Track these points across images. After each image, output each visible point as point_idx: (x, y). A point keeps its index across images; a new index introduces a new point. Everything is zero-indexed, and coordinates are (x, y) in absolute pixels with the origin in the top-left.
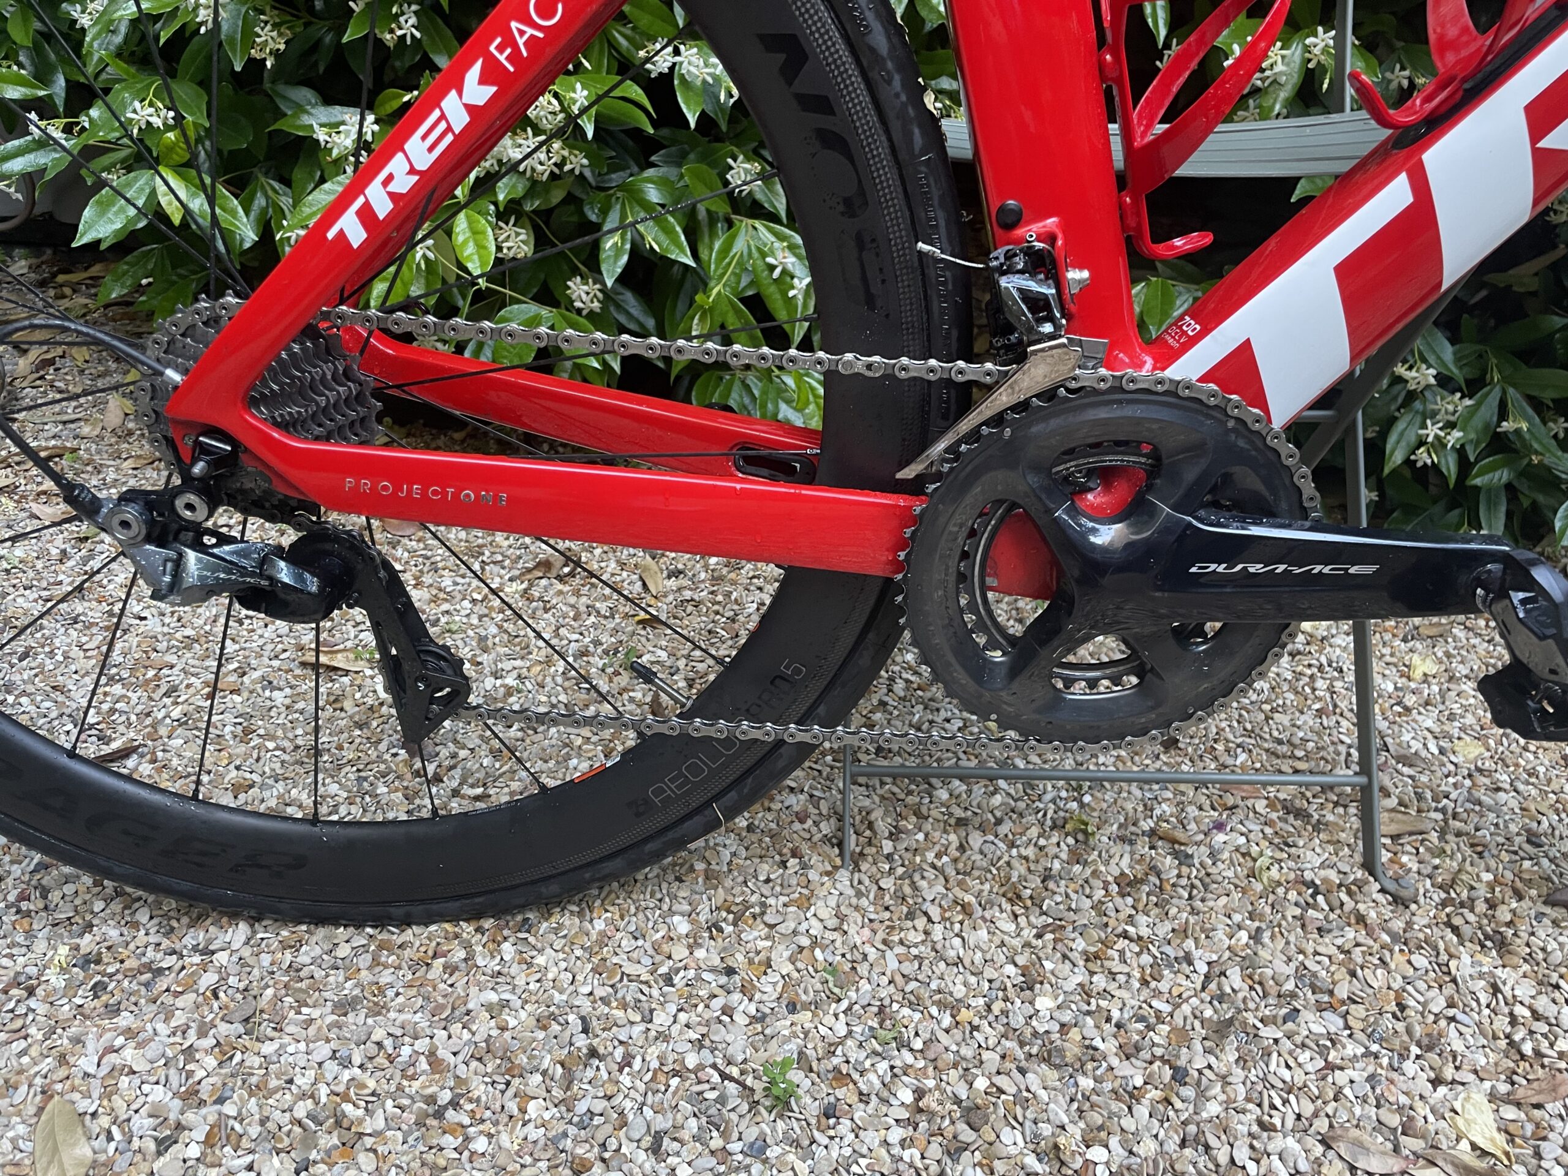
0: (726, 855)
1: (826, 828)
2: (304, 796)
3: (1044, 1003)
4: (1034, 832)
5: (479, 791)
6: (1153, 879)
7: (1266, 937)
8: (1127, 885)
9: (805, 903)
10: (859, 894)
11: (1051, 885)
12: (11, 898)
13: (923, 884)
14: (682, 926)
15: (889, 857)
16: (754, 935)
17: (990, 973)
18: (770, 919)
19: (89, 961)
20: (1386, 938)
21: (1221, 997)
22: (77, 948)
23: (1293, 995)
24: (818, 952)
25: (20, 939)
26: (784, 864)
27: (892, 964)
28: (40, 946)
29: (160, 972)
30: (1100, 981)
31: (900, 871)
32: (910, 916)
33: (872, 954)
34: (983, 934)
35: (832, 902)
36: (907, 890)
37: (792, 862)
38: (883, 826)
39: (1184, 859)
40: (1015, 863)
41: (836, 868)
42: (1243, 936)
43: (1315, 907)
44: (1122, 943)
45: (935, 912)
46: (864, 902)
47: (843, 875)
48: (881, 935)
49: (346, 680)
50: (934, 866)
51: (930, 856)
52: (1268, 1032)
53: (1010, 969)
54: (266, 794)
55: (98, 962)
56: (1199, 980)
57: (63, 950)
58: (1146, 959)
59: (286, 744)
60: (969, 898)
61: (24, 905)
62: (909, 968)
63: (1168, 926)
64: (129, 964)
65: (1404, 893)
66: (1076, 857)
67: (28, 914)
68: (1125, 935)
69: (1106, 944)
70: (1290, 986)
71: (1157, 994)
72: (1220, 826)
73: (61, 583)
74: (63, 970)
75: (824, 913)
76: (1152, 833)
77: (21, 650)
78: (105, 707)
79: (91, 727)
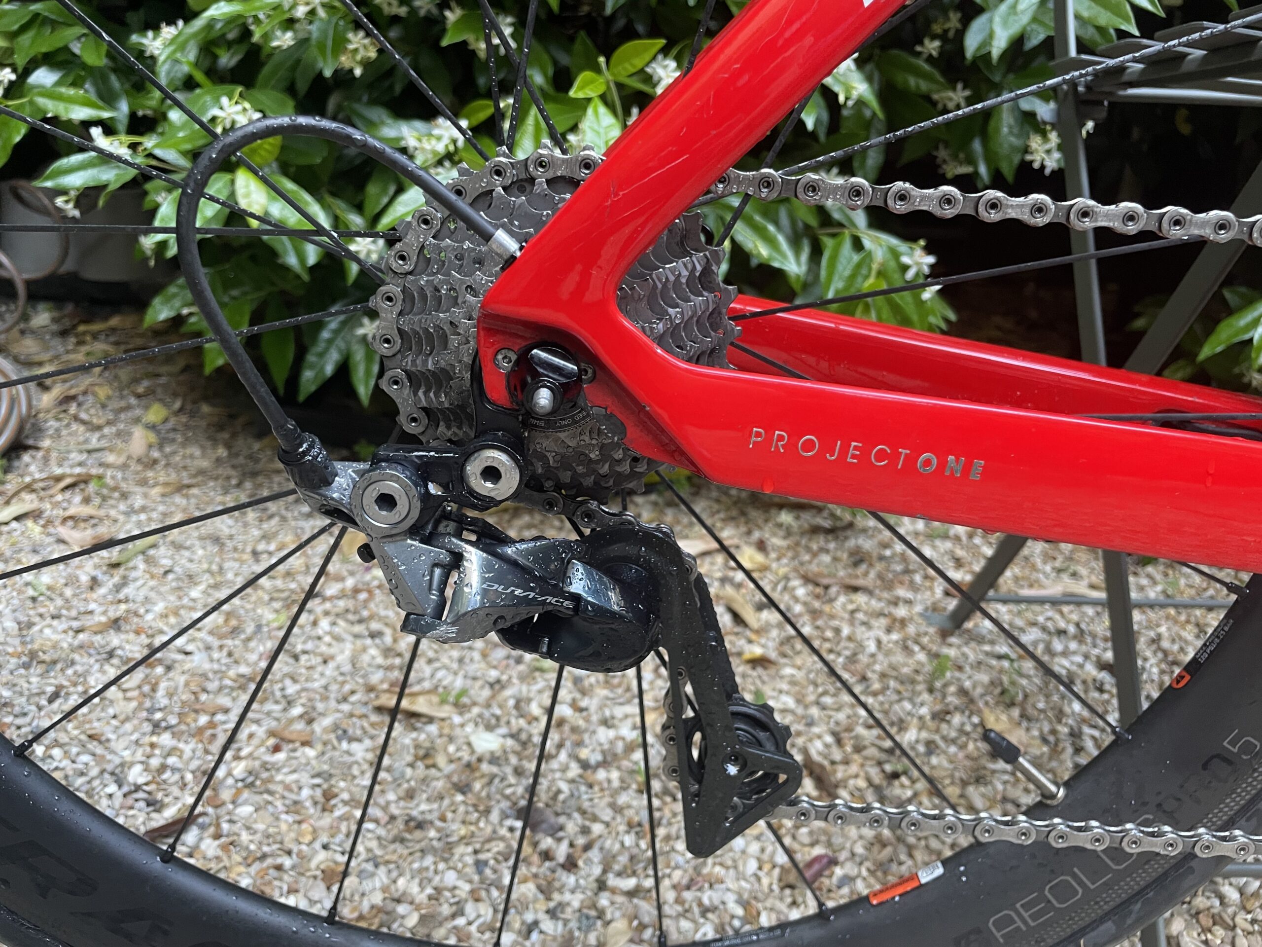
77: (50, 689)
78: (155, 762)
79: (138, 788)
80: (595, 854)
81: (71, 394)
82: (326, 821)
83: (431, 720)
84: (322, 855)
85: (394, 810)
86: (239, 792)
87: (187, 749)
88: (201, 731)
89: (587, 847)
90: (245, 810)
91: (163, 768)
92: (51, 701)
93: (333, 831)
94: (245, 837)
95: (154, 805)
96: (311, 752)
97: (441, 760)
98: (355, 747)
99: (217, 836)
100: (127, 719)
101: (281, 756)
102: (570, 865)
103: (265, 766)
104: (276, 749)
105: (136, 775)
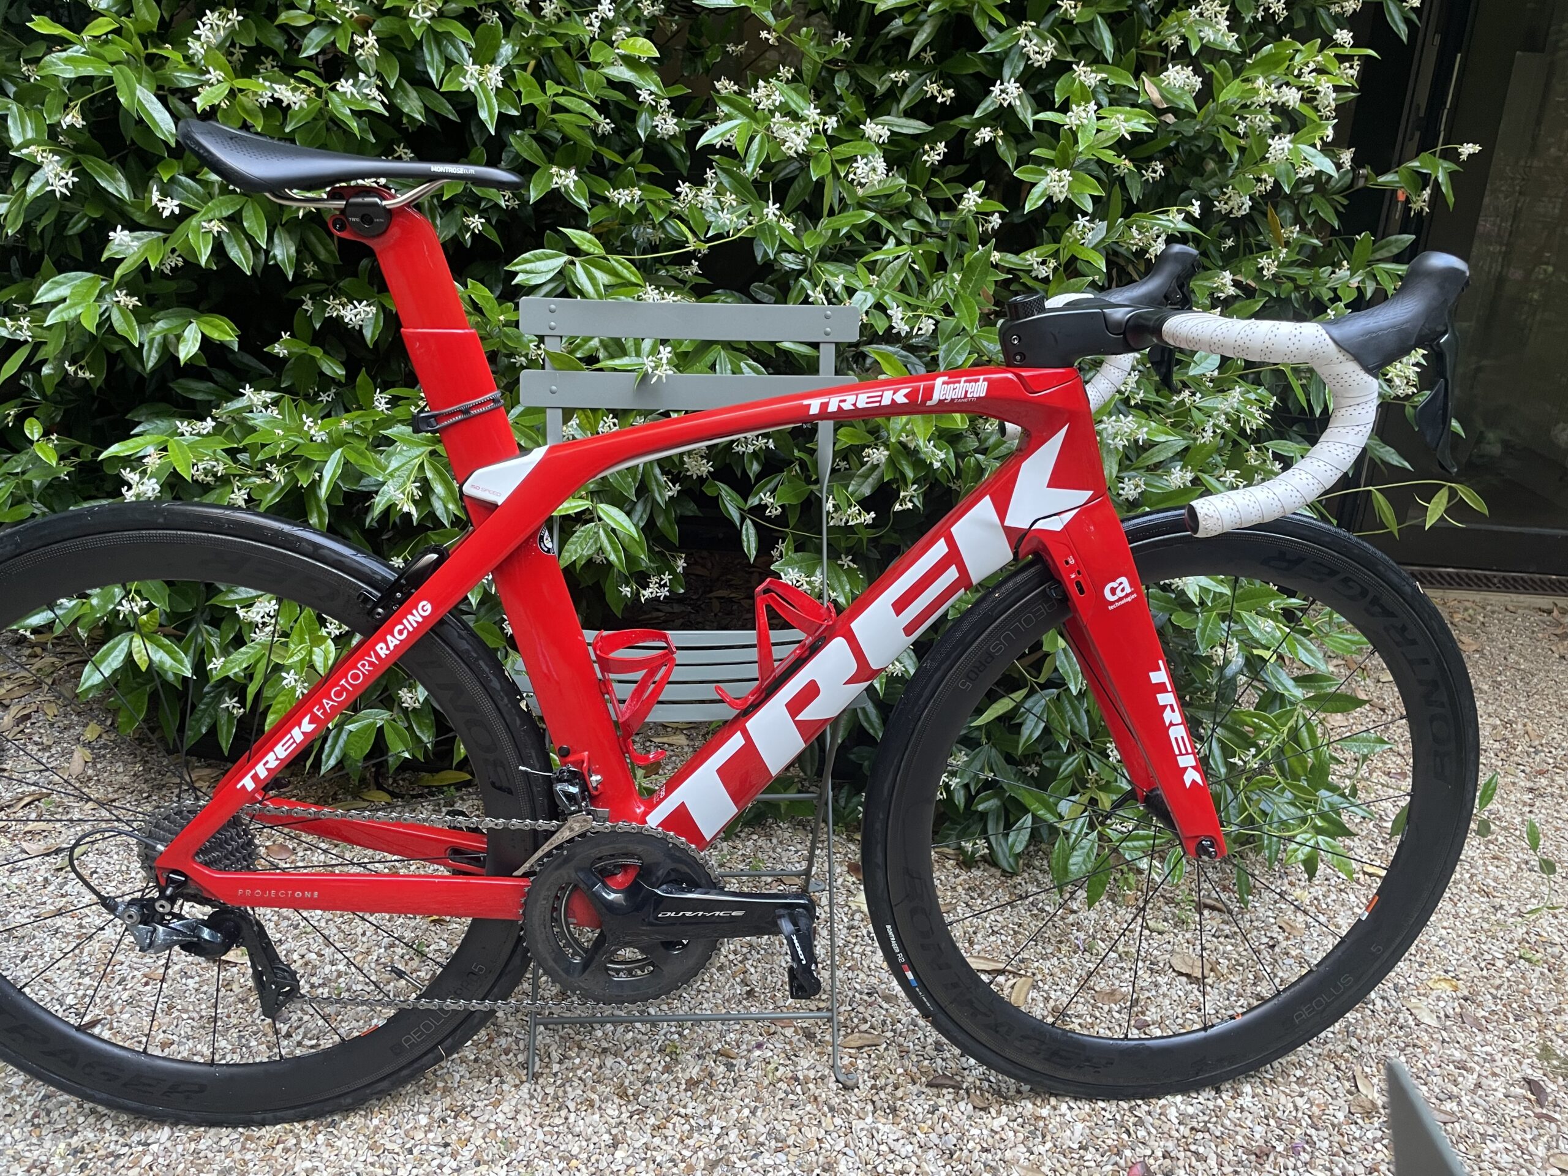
0: (457, 1077)
1: (521, 1058)
2: (205, 1049)
3: (619, 1154)
4: (645, 1054)
5: (314, 1042)
6: (708, 1081)
7: (759, 1113)
8: (692, 1084)
9: (497, 1104)
10: (532, 1097)
11: (648, 1087)
12: (28, 1117)
13: (569, 1089)
14: (423, 1120)
15: (555, 1074)
16: (464, 1124)
17: (595, 1139)
18: (474, 1114)
19: (76, 1152)
20: (826, 1109)
21: (721, 1148)
22: (69, 1145)
23: (762, 1144)
24: (499, 1132)
25: (34, 1141)
26: (490, 1082)
27: (540, 1136)
28: (47, 1144)
29: (118, 1156)
30: (657, 1141)
31: (559, 1082)
32: (559, 1109)
33: (529, 1130)
34: (597, 1117)
35: (513, 1103)
36: (560, 1093)
37: (496, 1080)
38: (555, 1056)
39: (730, 1067)
40: (629, 1075)
41: (522, 1082)
42: (746, 1112)
43: (793, 1092)
44: (676, 1119)
45: (572, 1106)
46: (534, 1102)
47: (526, 1086)
48: (538, 1121)
49: (235, 970)
50: (580, 1079)
51: (580, 1073)
52: (739, 1164)
53: (606, 1137)
54: (182, 1048)
55: (82, 1152)
56: (713, 1138)
57: (62, 1145)
58: (687, 1127)
59: (195, 1015)
60: (595, 1097)
61: (36, 1121)
62: (548, 1139)
63: (703, 1107)
64: (102, 1152)
65: (850, 1083)
66: (667, 1069)
67: (38, 1126)
68: (678, 1115)
69: (668, 1119)
70: (761, 1139)
71: (687, 1147)
72: (759, 1046)
73: (44, 903)
74: (62, 1157)
75: (506, 1109)
76: (718, 1053)
77: (22, 954)
78: (80, 993)
79: (71, 1007)
80: (301, 1031)
81: (26, 712)
82: (167, 1019)
83: (236, 964)
84: (162, 1035)
85: (203, 1013)
86: (124, 1007)
90: (126, 1016)
92: (22, 961)
93: (170, 1024)
94: (125, 1029)
95: (79, 1015)
97: (235, 987)
98: (190, 981)
99: (111, 1029)
100: (66, 970)
101: (149, 988)
102: (288, 1035)
103: (140, 993)
104: (147, 984)
105: (70, 1000)
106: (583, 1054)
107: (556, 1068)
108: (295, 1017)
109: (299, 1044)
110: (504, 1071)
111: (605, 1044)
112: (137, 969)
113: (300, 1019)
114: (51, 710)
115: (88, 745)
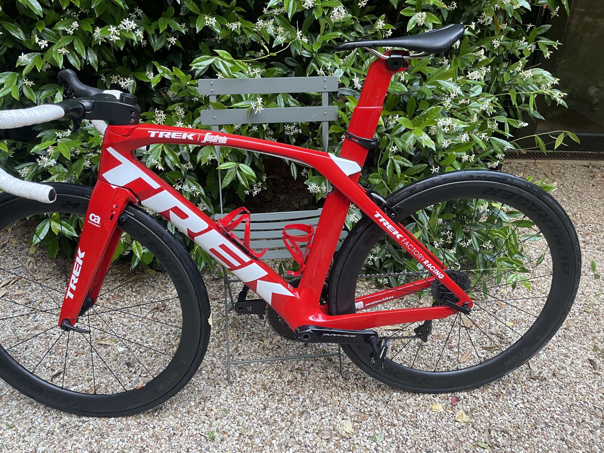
0: (202, 385)
1: (225, 376)
2: (104, 381)
3: (267, 412)
4: (271, 372)
5: (145, 375)
6: (295, 380)
7: (316, 392)
8: (290, 382)
9: (219, 396)
10: (232, 392)
11: (273, 384)
12: (42, 413)
13: (245, 388)
14: (193, 404)
15: (239, 382)
16: (208, 404)
17: (257, 407)
18: (211, 400)
19: (63, 426)
20: (340, 389)
21: (304, 406)
22: (60, 423)
23: (319, 404)
24: (222, 407)
25: (46, 422)
26: (215, 387)
27: (237, 407)
28: (52, 424)
29: (79, 426)
30: (280, 405)
31: (241, 385)
32: (242, 396)
33: (233, 405)
34: (257, 398)
35: (225, 394)
36: (242, 390)
37: (217, 386)
38: (238, 375)
39: (303, 375)
40: (266, 380)
41: (227, 386)
42: (311, 392)
43: (327, 383)
44: (286, 396)
45: (247, 394)
46: (232, 393)
47: (228, 387)
48: (235, 401)
49: (110, 348)
50: (248, 383)
51: (248, 381)
52: (312, 413)
53: (261, 405)
55: (66, 426)
56: (300, 403)
57: (58, 424)
58: (290, 399)
59: (98, 367)
60: (255, 390)
61: (45, 415)
62: (240, 408)
63: (295, 392)
64: (73, 425)
65: (347, 378)
66: (280, 377)
67: (46, 417)
68: (286, 395)
69: (283, 397)
70: (318, 402)
71: (291, 407)
72: (312, 365)
73: (29, 324)
74: (58, 429)
75: (223, 397)
76: (297, 369)
77: (25, 347)
78: (52, 361)
79: (49, 367)
81: (4, 243)
82: (88, 370)
83: (110, 346)
84: (87, 376)
85: (101, 366)
86: (70, 366)
87: (58, 358)
88: (60, 353)
89: (139, 369)
90: (71, 369)
91: (54, 362)
92: (26, 350)
94: (72, 375)
95: (53, 370)
96: (84, 356)
97: (111, 354)
98: (93, 354)
101: (78, 357)
102: (135, 373)
103: (75, 360)
105: (48, 365)
106: (248, 373)
107: (239, 379)
108: (136, 365)
109: (140, 376)
110: (220, 382)
111: (255, 369)
112: (72, 350)
113: (139, 366)
114: (14, 242)
115: (32, 256)
